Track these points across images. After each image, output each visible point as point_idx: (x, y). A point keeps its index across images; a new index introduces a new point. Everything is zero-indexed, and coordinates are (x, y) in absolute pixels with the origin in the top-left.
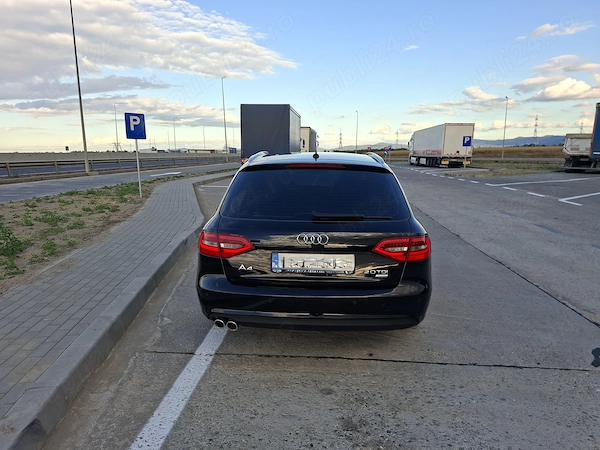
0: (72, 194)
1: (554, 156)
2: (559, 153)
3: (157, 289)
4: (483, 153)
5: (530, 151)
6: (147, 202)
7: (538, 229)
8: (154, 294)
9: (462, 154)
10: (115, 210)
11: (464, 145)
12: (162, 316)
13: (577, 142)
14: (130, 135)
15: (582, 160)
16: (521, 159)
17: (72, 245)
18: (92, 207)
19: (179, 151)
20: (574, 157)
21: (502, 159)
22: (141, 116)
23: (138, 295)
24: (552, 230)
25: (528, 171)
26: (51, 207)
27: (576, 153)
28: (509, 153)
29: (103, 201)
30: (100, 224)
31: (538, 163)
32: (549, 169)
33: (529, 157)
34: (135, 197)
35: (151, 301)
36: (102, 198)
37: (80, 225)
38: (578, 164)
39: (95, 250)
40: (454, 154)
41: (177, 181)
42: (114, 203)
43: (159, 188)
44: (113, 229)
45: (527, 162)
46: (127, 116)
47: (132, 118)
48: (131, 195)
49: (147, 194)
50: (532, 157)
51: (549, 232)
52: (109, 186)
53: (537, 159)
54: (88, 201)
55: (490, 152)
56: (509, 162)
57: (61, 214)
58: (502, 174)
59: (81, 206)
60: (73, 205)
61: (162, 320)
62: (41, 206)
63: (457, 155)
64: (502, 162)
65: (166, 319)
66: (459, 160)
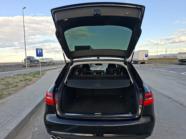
0: (18, 75)
1: (173, 60)
2: (176, 59)
3: (36, 113)
4: (150, 59)
5: (165, 59)
6: (43, 77)
7: (178, 84)
8: (34, 115)
9: (144, 60)
10: (30, 80)
11: (146, 57)
12: (35, 126)
13: (182, 55)
14: (38, 55)
15: (184, 60)
16: (163, 61)
17: (10, 94)
18: (23, 79)
19: (57, 61)
20: (181, 60)
21: (157, 61)
22: (42, 50)
23: (26, 116)
24: (184, 84)
25: (167, 64)
26: (9, 80)
27: (182, 58)
28: (159, 59)
29: (28, 77)
30: (24, 85)
31: (169, 62)
32: (173, 63)
33: (165, 60)
34: (39, 75)
35: (32, 119)
36: (28, 76)
37: (17, 86)
38: (183, 62)
39: (17, 96)
40: (142, 60)
41: (54, 70)
42: (31, 78)
43: (48, 72)
44: (27, 87)
45: (165, 62)
46: (37, 49)
47: (38, 50)
48: (37, 75)
49: (43, 75)
50: (166, 60)
51: (182, 85)
52: (31, 72)
53: (168, 61)
54: (22, 77)
55: (153, 59)
56: (159, 62)
57: (11, 82)
58: (158, 66)
59: (19, 79)
60: (17, 79)
61: (34, 129)
62: (6, 80)
63: (143, 60)
64: (157, 62)
65: (36, 128)
66: (144, 62)
